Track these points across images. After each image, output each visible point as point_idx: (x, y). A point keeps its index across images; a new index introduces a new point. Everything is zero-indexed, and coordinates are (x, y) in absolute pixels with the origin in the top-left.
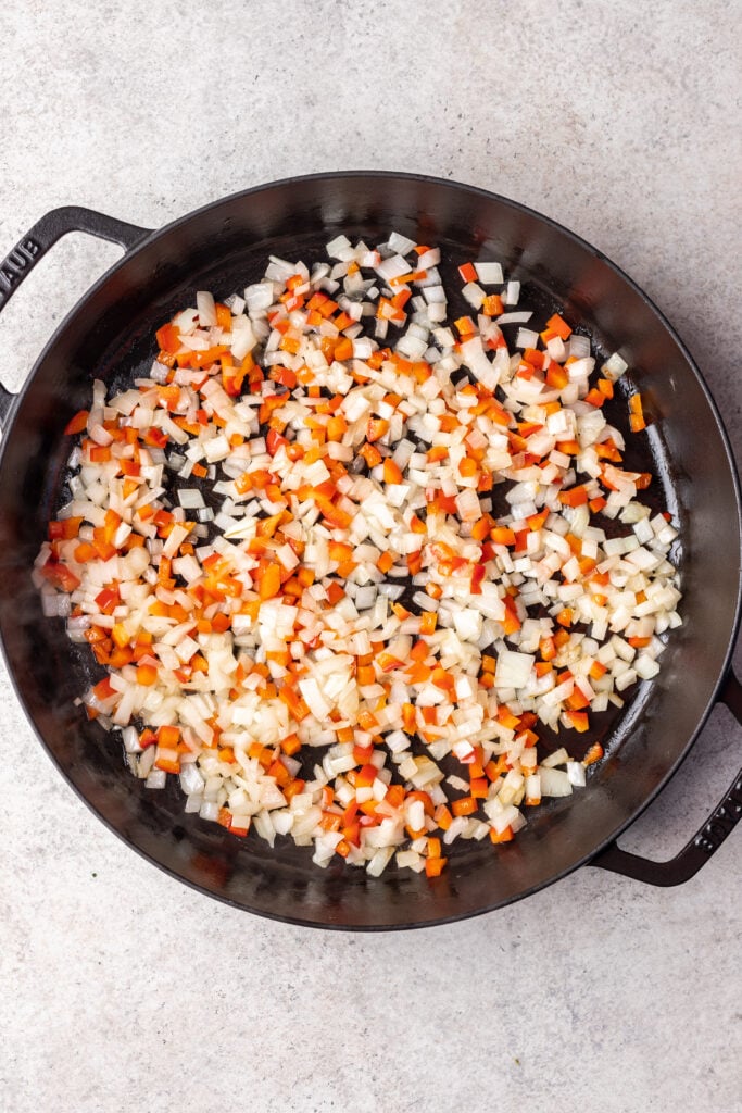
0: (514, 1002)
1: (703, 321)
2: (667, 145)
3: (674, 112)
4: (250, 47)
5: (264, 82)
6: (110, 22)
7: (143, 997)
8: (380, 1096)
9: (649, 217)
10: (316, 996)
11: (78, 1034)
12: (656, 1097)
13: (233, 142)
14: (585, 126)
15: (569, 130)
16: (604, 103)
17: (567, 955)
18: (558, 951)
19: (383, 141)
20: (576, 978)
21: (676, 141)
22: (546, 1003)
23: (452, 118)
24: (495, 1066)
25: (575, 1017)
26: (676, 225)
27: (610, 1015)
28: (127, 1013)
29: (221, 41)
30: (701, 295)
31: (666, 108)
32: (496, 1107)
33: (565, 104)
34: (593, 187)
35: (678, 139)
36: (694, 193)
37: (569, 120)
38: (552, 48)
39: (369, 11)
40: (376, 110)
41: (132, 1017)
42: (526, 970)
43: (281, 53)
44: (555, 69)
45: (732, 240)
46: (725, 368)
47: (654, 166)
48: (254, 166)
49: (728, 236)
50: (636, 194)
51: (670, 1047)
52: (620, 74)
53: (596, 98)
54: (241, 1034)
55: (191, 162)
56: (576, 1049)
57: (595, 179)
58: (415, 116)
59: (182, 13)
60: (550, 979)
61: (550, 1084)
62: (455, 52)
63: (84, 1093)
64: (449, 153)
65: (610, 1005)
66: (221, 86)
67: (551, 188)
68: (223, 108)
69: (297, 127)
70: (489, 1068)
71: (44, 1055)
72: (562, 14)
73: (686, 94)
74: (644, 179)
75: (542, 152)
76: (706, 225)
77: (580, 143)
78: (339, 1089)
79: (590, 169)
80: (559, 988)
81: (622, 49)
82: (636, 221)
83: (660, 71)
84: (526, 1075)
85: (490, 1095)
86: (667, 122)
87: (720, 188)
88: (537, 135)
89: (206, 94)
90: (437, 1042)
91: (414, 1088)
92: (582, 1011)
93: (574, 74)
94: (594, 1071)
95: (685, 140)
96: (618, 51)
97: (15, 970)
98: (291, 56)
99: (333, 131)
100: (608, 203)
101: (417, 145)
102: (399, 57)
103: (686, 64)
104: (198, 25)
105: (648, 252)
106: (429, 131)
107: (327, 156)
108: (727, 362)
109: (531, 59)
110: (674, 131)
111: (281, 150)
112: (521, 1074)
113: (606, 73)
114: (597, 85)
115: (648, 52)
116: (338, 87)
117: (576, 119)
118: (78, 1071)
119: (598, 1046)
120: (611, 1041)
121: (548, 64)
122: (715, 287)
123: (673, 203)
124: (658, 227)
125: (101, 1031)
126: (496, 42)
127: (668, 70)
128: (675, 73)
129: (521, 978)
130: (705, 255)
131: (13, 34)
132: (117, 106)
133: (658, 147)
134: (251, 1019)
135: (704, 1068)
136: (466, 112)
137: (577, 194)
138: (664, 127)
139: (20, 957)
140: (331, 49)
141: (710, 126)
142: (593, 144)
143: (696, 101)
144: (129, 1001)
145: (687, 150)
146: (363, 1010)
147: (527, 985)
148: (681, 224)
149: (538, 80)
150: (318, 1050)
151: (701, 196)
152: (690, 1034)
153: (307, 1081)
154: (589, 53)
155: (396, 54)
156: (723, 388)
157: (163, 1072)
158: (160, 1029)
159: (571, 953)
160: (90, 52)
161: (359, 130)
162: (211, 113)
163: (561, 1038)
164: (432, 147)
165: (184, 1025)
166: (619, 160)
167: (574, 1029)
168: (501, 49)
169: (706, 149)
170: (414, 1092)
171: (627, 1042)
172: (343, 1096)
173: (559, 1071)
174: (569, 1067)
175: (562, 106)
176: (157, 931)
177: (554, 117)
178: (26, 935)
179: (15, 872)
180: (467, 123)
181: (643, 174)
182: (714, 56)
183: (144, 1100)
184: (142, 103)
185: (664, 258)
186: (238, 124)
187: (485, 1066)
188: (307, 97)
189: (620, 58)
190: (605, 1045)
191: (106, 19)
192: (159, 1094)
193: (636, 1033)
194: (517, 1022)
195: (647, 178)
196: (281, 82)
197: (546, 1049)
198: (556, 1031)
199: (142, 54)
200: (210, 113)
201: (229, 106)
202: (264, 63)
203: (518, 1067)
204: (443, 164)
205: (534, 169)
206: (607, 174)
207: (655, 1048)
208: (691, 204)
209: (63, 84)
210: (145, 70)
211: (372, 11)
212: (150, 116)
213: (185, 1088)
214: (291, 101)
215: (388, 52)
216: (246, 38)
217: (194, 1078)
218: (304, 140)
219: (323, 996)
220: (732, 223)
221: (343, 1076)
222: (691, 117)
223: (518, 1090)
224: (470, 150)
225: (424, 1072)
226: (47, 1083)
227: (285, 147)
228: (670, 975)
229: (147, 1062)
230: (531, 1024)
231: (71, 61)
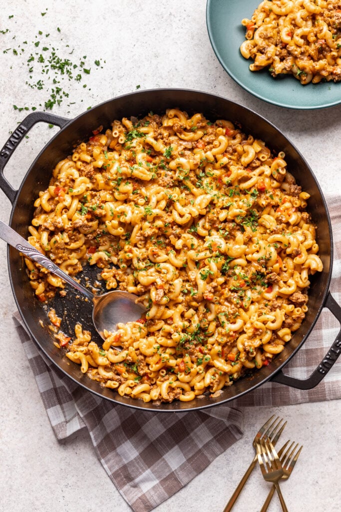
4: (132, 33)
5: (138, 47)
6: (74, 22)
11: (39, 448)
13: (123, 72)
19: (187, 72)
22: (243, 447)
29: (120, 30)
32: (220, 492)
39: (183, 18)
40: (184, 59)
43: (145, 35)
45: (337, 117)
55: (105, 80)
59: (104, 19)
63: (41, 473)
64: (215, 78)
66: (119, 49)
68: (120, 58)
69: (151, 66)
70: (217, 474)
71: (25, 456)
80: (250, 441)
84: (234, 479)
85: (217, 486)
89: (113, 52)
97: (15, 418)
98: (150, 37)
99: (166, 68)
101: (201, 74)
102: (195, 38)
104: (111, 23)
106: (207, 68)
107: (162, 79)
112: (231, 478)
116: (168, 50)
118: (39, 463)
125: (50, 447)
131: (35, 27)
132: (76, 56)
135: (314, 481)
139: (17, 412)
140: (166, 34)
152: (308, 465)
160: (65, 35)
161: (177, 68)
162: (114, 60)
178: (20, 403)
179: (17, 376)
183: (66, 478)
186: (126, 65)
187: (216, 473)
188: (155, 54)
191: (73, 21)
194: (230, 454)
196: (145, 47)
197: (243, 467)
198: (248, 460)
199: (87, 35)
201: (122, 57)
202: (138, 40)
210: (88, 42)
211: (184, 19)
214: (148, 56)
215: (190, 35)
216: (130, 29)
217: (88, 470)
218: (153, 71)
223: (230, 485)
226: (25, 468)
227: (145, 75)
228: (300, 438)
229: (69, 461)
230: (236, 456)
231: (57, 38)
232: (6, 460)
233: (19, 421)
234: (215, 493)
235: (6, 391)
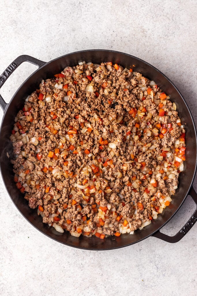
0: (141, 265)
1: (181, 82)
2: (169, 36)
3: (170, 27)
4: (57, 17)
5: (61, 26)
6: (20, 12)
7: (43, 269)
8: (107, 291)
9: (165, 55)
10: (89, 266)
11: (26, 279)
12: (180, 288)
13: (54, 42)
14: (147, 32)
15: (143, 33)
16: (151, 26)
17: (154, 252)
18: (152, 251)
19: (94, 39)
20: (157, 258)
21: (171, 35)
22: (149, 265)
23: (111, 32)
24: (137, 282)
25: (157, 268)
26: (172, 57)
27: (167, 267)
28: (39, 273)
29: (49, 15)
30: (180, 75)
31: (168, 26)
32: (138, 293)
33: (141, 26)
34: (150, 48)
35: (172, 34)
36: (177, 48)
37: (143, 31)
38: (137, 12)
39: (88, 5)
40: (91, 31)
41: (41, 274)
42: (144, 256)
43: (65, 18)
44: (138, 17)
45: (188, 60)
46: (187, 94)
47: (166, 42)
48: (60, 48)
49: (187, 59)
50: (162, 49)
51: (183, 275)
52: (155, 18)
53: (149, 24)
54: (70, 277)
55: (43, 48)
56: (158, 277)
57: (150, 46)
58: (101, 32)
59: (39, 9)
60: (150, 258)
61: (152, 286)
62: (111, 14)
64: (111, 41)
65: (167, 264)
66: (50, 27)
67: (139, 49)
68: (51, 33)
69: (71, 37)
71: (18, 285)
72: (139, 3)
73: (173, 22)
74: (163, 45)
75: (136, 39)
76: (180, 56)
77: (146, 37)
78: (96, 290)
79: (149, 44)
80: (153, 260)
81: (155, 11)
82: (162, 56)
83: (166, 16)
84: (145, 284)
85: (136, 290)
86: (168, 30)
87: (184, 46)
88: (134, 35)
89: (46, 30)
90: (121, 276)
91: (116, 289)
92: (159, 266)
93: (143, 18)
94: (163, 282)
95: (174, 34)
96: (154, 11)
97: (9, 263)
98: (68, 18)
99: (80, 38)
100: (154, 52)
101: (103, 40)
102: (96, 17)
103: (173, 14)
104: (43, 12)
105: (165, 64)
106: (106, 36)
107: (79, 44)
108: (188, 92)
109: (132, 15)
110: (171, 32)
111: (67, 43)
112: (144, 284)
113: (151, 18)
114: (149, 21)
115: (162, 11)
116: (81, 26)
117: (144, 30)
118: (27, 289)
119: (164, 275)
120: (167, 274)
121: (136, 16)
122: (184, 73)
123: (171, 51)
124: (168, 58)
125: (33, 278)
126: (122, 11)
127: (168, 16)
128: (170, 16)
129: (142, 258)
130: (181, 64)
132: (23, 34)
133: (167, 36)
134: (72, 273)
135: (192, 280)
136: (115, 30)
137: (146, 50)
138: (168, 31)
139: (10, 260)
140: (78, 16)
141: (180, 30)
142: (149, 37)
143: (176, 24)
144: (40, 270)
145: (174, 37)
146: (101, 269)
147: (144, 260)
148: (174, 56)
149: (134, 21)
150: (90, 280)
151: (179, 49)
152: (188, 271)
153: (88, 289)
154: (147, 13)
155: (96, 16)
156: (187, 99)
157: (50, 288)
158: (48, 277)
159: (155, 251)
160: (15, 21)
161: (87, 37)
163: (154, 274)
164: (106, 40)
165: (54, 276)
166: (156, 41)
167: (157, 271)
168: (123, 13)
169: (179, 36)
170: (116, 290)
171: (171, 274)
172: (97, 292)
173: (154, 282)
174: (156, 281)
175: (140, 27)
176: (46, 251)
177: (138, 30)
178: (12, 254)
179: (8, 238)
180: (115, 33)
181: (163, 44)
182: (180, 11)
184: (29, 33)
185: (170, 66)
186: (55, 37)
187: (134, 282)
188: (73, 29)
189: (155, 13)
190: (166, 275)
191: (19, 12)
192: (49, 294)
193: (174, 271)
194: (142, 270)
195: (164, 45)
196: (66, 25)
197: (150, 277)
198: (153, 272)
199: (29, 20)
200: (47, 35)
201: (52, 33)
202: (61, 21)
203: (143, 282)
204: (110, 44)
205: (134, 44)
206: (153, 44)
207: (179, 275)
208: (176, 51)
209: (8, 30)
210: (30, 25)
211: (89, 5)
212: (32, 36)
213: (55, 292)
214: (69, 30)
215: (94, 16)
216: (56, 14)
218: (72, 40)
219: (90, 266)
220: (187, 55)
221: (97, 287)
222: (175, 28)
223: (143, 288)
224: (117, 40)
225: (118, 285)
226: (19, 293)
227: (68, 43)
228: (182, 256)
229: (45, 286)
230: (146, 270)
231: (10, 23)
232: (7, 289)
233: (12, 265)
234: (135, 294)
235: (2, 248)
